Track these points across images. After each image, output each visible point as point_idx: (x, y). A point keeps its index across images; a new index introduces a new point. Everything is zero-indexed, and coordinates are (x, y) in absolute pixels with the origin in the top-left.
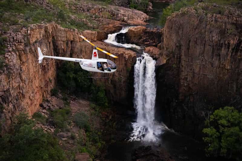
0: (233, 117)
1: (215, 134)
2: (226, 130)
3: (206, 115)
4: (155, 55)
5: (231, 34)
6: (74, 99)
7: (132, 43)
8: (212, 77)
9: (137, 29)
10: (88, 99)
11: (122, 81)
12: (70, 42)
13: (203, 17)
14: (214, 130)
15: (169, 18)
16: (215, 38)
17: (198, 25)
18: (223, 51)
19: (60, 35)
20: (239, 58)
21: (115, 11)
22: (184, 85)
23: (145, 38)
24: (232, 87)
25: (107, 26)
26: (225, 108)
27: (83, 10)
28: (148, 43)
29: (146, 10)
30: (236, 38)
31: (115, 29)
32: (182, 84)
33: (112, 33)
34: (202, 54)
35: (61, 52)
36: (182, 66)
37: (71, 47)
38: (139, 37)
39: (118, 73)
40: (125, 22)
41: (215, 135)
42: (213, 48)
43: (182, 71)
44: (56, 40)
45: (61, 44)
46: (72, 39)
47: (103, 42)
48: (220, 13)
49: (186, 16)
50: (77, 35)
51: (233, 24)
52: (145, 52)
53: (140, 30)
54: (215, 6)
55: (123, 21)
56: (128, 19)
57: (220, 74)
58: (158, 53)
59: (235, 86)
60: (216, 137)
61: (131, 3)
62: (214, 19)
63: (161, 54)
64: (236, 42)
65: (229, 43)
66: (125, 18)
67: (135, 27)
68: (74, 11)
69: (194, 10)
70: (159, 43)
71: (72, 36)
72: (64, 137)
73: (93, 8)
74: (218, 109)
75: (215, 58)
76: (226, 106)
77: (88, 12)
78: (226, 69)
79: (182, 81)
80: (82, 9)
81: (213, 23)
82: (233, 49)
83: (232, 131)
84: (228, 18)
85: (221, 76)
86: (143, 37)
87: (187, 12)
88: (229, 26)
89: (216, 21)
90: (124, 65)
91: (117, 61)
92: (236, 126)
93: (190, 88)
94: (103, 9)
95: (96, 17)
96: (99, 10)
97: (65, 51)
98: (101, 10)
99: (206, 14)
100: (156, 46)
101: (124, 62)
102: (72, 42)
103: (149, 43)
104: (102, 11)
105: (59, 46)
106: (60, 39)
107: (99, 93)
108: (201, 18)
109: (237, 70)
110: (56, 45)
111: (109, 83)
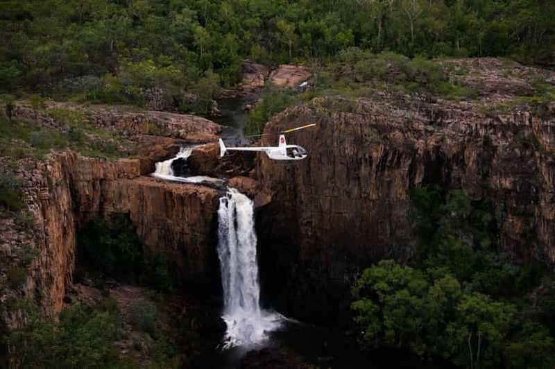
0: (396, 276)
1: (372, 307)
2: (388, 298)
3: (352, 279)
4: (249, 190)
5: (371, 142)
6: (114, 286)
7: (203, 174)
8: (351, 215)
9: (210, 148)
10: (137, 284)
11: (198, 242)
12: (98, 182)
13: (325, 119)
14: (370, 303)
15: (270, 125)
16: (349, 150)
17: (319, 132)
18: (364, 171)
19: (81, 170)
20: (388, 179)
21: (161, 120)
22: (308, 234)
23: (224, 163)
24: (384, 229)
25: (153, 149)
26: (380, 263)
27: (104, 123)
28: (232, 170)
29: (208, 114)
30: (380, 148)
31: (167, 152)
32: (304, 232)
33: (163, 159)
34: (332, 179)
35: (83, 202)
36: (301, 202)
37: (101, 191)
38: (214, 162)
39: (189, 228)
40: (182, 138)
41: (373, 309)
42: (348, 168)
43: (303, 211)
44: (75, 181)
45: (84, 186)
46: (102, 176)
47: (151, 176)
48: (350, 110)
49: (298, 120)
50: (109, 167)
51: (372, 126)
52: (231, 187)
53: (215, 150)
54: (340, 101)
55: (178, 136)
56: (187, 133)
57: (362, 208)
58: (254, 186)
59: (388, 227)
60: (373, 313)
61: (180, 104)
62: (343, 120)
63: (259, 188)
64: (380, 154)
65: (370, 157)
66: (180, 131)
67: (204, 145)
68: (90, 126)
69: (309, 110)
70: (251, 170)
71: (102, 170)
72: (123, 349)
73: (121, 118)
74: (370, 267)
75: (351, 182)
76: (380, 260)
77: (113, 126)
78: (370, 200)
79: (303, 228)
80: (101, 122)
81: (342, 126)
82: (377, 167)
83: (399, 297)
84: (364, 118)
85: (365, 212)
86: (220, 162)
87: (298, 112)
88: (366, 131)
89: (347, 124)
90: (199, 213)
91: (188, 207)
92: (402, 289)
93: (317, 238)
94: (140, 119)
95: (129, 135)
96: (133, 120)
97: (91, 199)
98: (136, 121)
99: (330, 114)
100: (246, 175)
101: (198, 208)
102: (101, 181)
103: (234, 171)
104: (138, 123)
105: (80, 190)
106: (82, 177)
107: (157, 269)
108: (322, 120)
109: (387, 199)
110: (75, 190)
111: (173, 248)
